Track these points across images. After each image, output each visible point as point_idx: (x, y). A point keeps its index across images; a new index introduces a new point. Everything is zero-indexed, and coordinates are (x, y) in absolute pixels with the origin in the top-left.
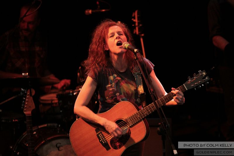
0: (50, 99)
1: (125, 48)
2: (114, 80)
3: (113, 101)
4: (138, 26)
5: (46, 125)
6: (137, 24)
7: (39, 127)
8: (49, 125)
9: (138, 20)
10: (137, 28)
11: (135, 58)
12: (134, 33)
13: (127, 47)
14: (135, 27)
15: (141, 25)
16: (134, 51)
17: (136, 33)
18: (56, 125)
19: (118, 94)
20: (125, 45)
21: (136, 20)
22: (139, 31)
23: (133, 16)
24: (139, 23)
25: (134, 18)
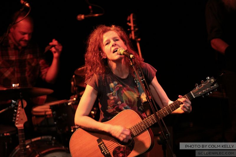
0: (43, 110)
1: (121, 54)
2: (115, 88)
3: (115, 110)
4: (134, 30)
5: (39, 138)
6: (132, 28)
7: (33, 140)
8: (43, 137)
9: (134, 24)
10: (133, 32)
11: (132, 64)
12: (130, 37)
13: (122, 53)
14: (130, 32)
15: (137, 29)
16: (130, 56)
17: (132, 37)
18: (50, 137)
19: (119, 103)
20: (120, 51)
21: (131, 24)
22: (135, 35)
23: (128, 19)
24: (135, 27)
25: (130, 22)
